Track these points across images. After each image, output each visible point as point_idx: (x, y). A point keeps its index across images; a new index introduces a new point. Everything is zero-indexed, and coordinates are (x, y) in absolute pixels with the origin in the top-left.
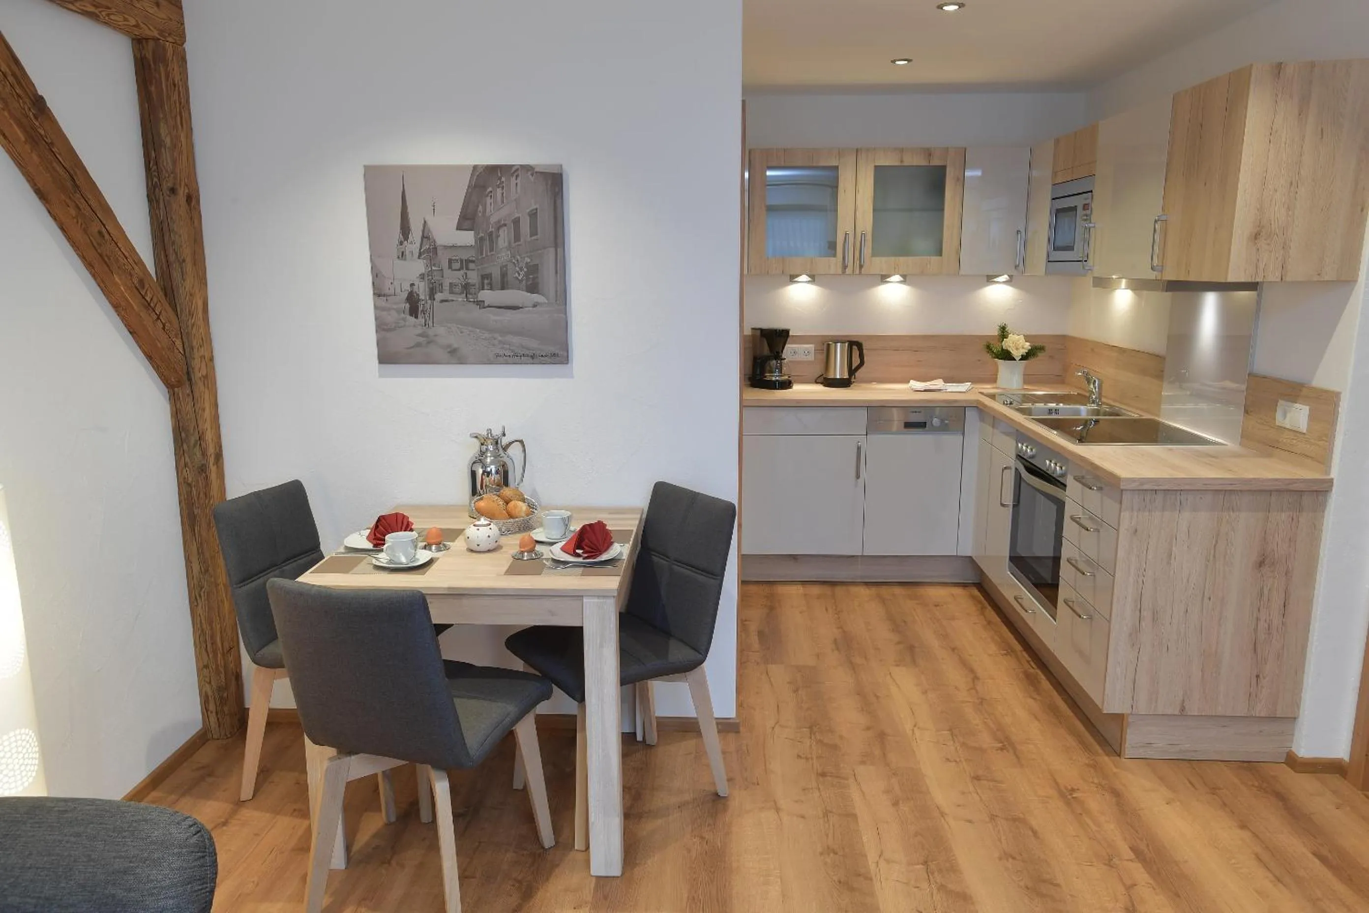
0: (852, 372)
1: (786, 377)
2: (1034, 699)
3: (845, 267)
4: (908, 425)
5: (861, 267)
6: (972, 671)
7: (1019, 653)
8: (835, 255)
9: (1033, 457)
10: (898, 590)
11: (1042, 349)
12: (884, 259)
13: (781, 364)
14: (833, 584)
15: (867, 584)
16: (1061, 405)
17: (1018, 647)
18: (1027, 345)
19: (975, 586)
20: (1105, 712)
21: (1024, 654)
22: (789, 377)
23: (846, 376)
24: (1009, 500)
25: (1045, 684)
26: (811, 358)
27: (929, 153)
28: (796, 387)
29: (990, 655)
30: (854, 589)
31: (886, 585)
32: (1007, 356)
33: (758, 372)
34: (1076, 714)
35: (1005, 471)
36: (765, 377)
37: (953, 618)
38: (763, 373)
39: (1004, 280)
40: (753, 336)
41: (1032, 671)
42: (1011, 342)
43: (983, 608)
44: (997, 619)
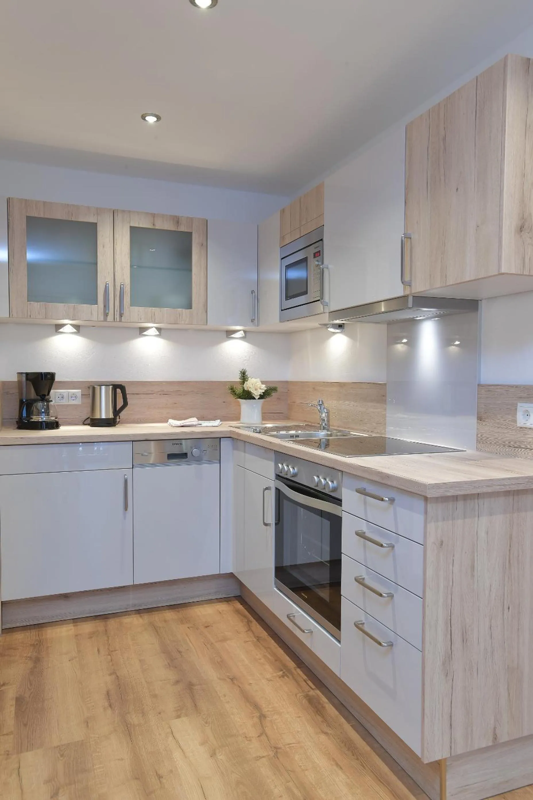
0: (117, 412)
1: (53, 418)
2: (326, 733)
3: (106, 315)
4: (171, 456)
5: (121, 315)
6: (256, 706)
7: (294, 671)
8: (96, 303)
9: (295, 475)
10: (169, 615)
11: (274, 389)
12: (141, 309)
13: (48, 406)
14: (104, 617)
15: (139, 612)
16: (300, 432)
17: (291, 664)
18: (264, 387)
19: (237, 600)
20: (426, 762)
21: (299, 670)
22: (56, 418)
23: (111, 416)
24: (271, 518)
25: (331, 710)
26: (78, 402)
27: (177, 220)
28: (62, 428)
29: (269, 680)
30: (127, 620)
31: (157, 611)
32: (248, 395)
33: (24, 415)
34: (372, 748)
35: (266, 491)
36: (32, 418)
37: (225, 639)
38: (30, 413)
39: (241, 336)
40: (20, 382)
41: (312, 693)
42: (250, 384)
43: (249, 622)
44: (264, 634)
